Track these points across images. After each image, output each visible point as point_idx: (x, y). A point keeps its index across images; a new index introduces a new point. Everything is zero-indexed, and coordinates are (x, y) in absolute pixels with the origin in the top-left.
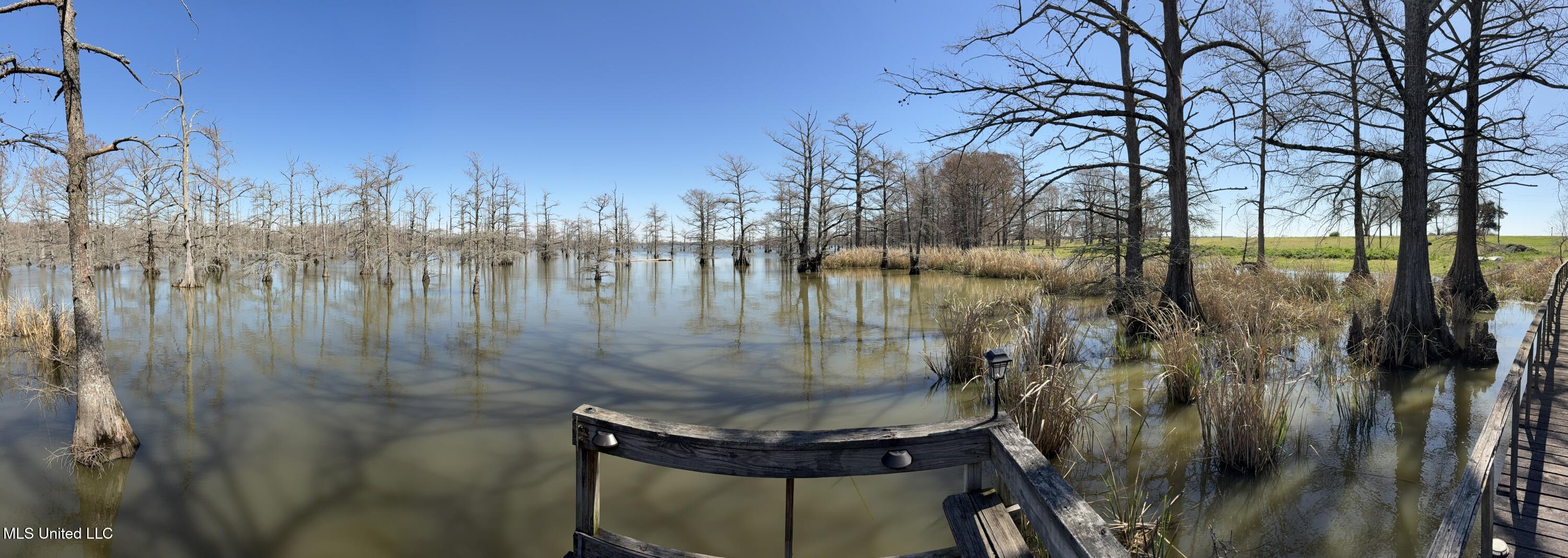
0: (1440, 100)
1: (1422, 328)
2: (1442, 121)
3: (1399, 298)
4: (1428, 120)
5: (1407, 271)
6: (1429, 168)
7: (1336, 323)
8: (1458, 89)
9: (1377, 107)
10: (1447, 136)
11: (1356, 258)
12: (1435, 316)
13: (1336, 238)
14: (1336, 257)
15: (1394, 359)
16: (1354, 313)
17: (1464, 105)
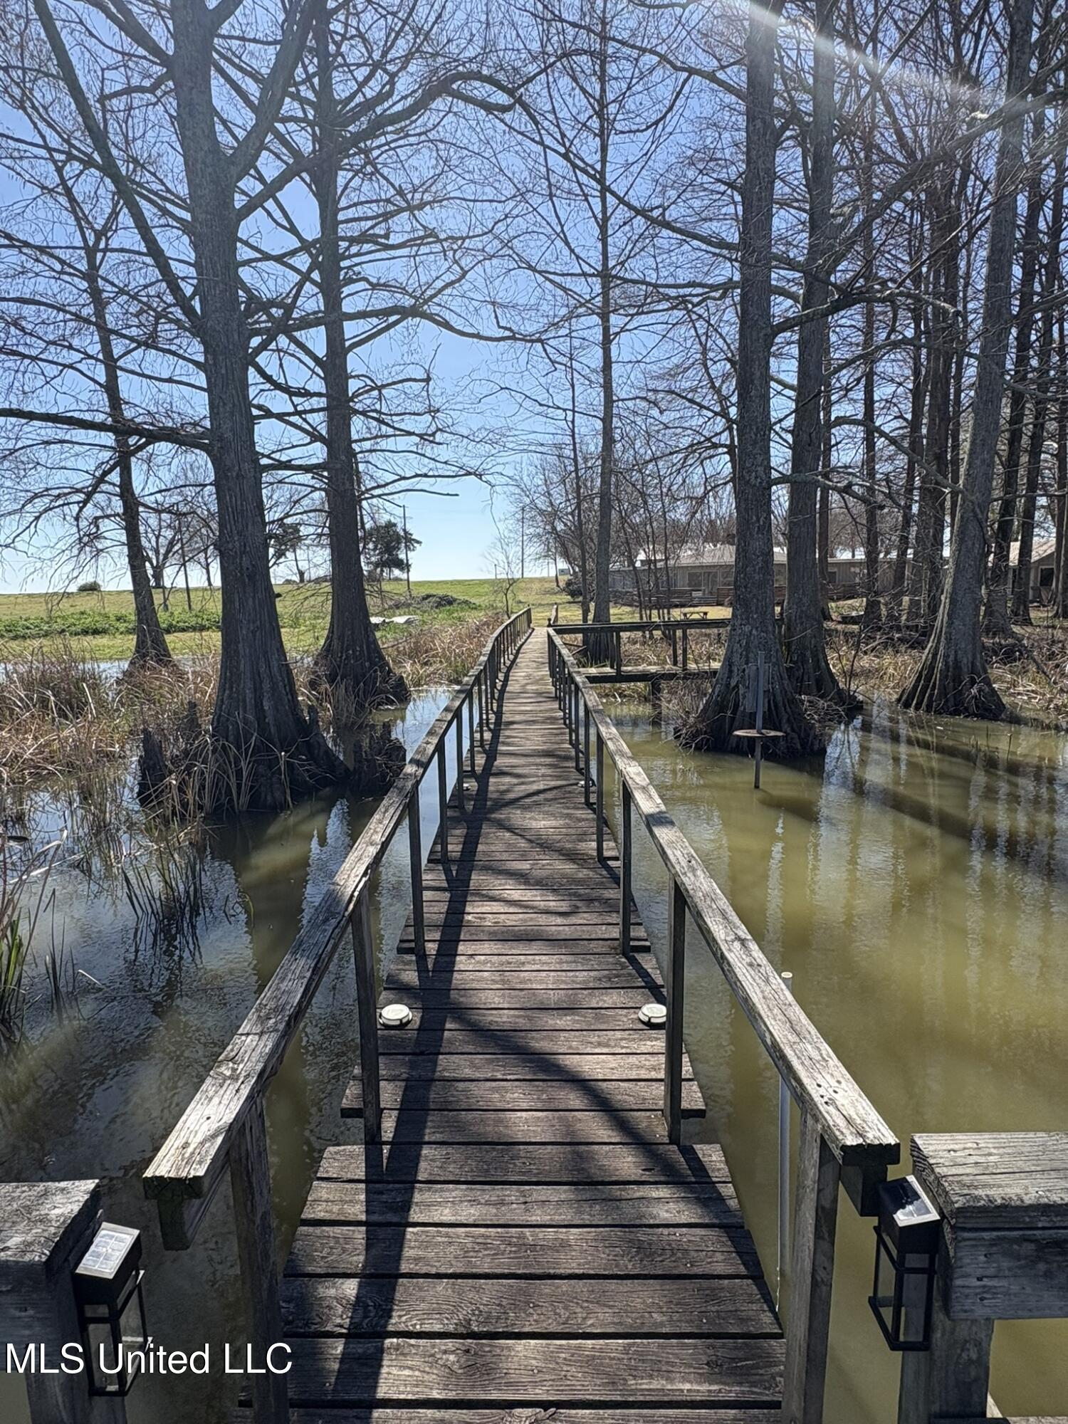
0: (272, 338)
1: (276, 740)
2: (282, 381)
3: (230, 697)
4: (252, 373)
5: (240, 645)
6: (264, 461)
7: (110, 756)
8: (306, 323)
9: (150, 342)
10: (295, 406)
11: (137, 630)
12: (299, 720)
13: (95, 596)
14: (96, 632)
15: (231, 801)
16: (145, 731)
17: (321, 351)
